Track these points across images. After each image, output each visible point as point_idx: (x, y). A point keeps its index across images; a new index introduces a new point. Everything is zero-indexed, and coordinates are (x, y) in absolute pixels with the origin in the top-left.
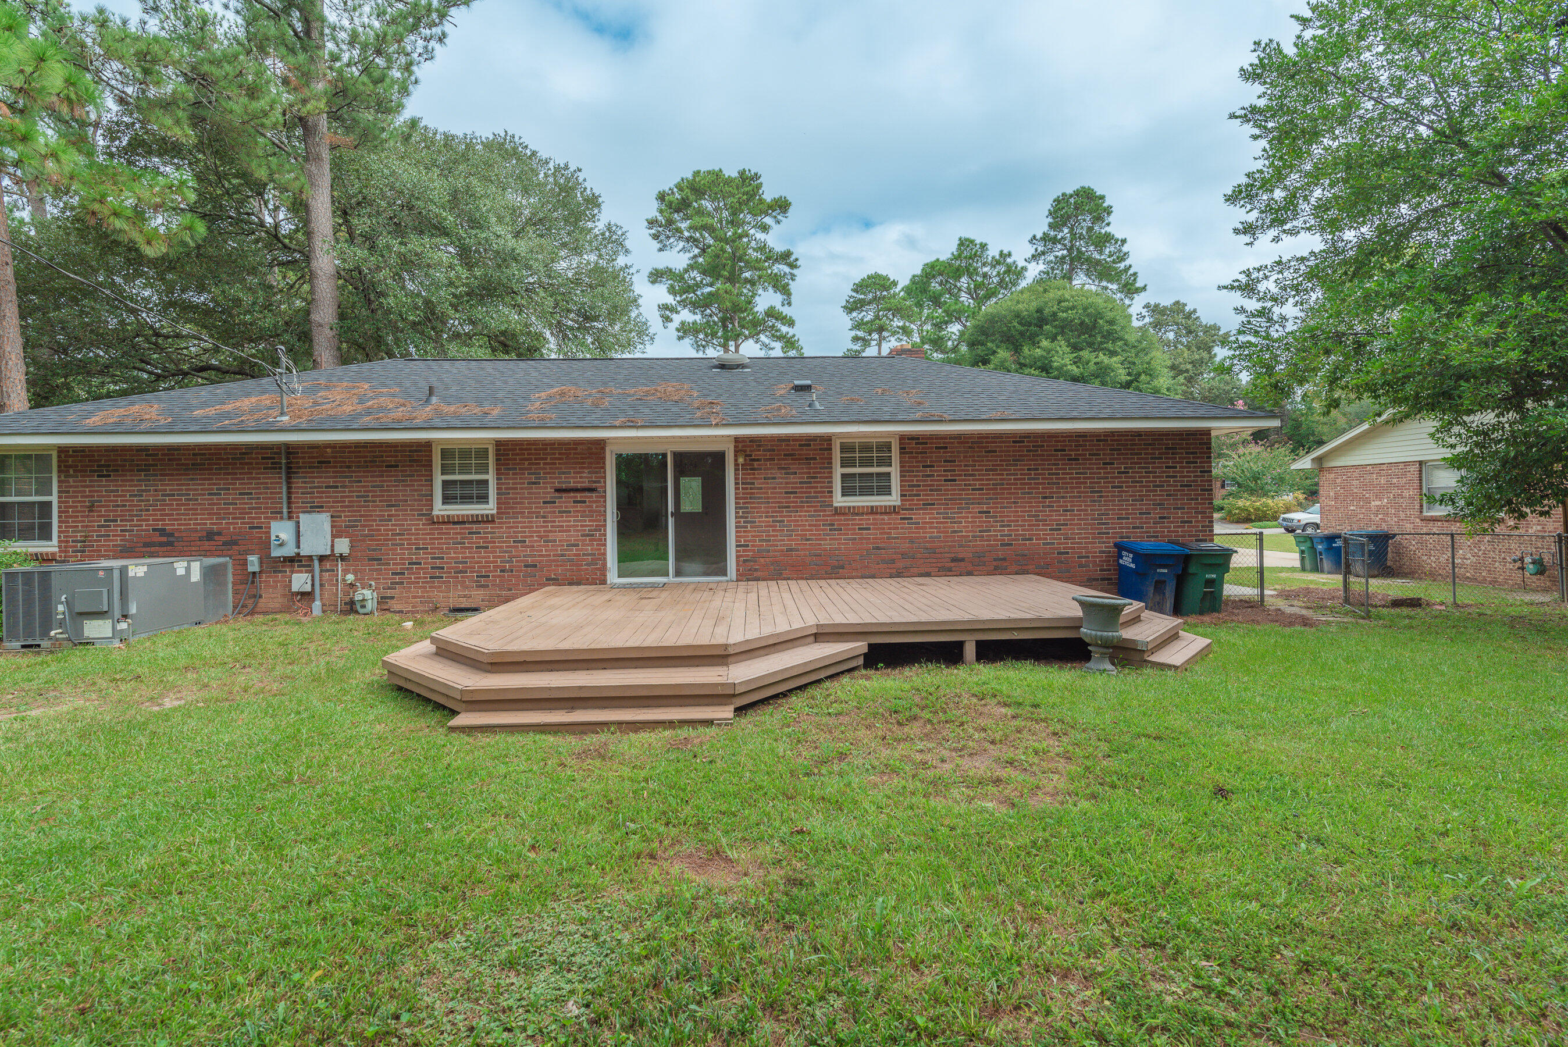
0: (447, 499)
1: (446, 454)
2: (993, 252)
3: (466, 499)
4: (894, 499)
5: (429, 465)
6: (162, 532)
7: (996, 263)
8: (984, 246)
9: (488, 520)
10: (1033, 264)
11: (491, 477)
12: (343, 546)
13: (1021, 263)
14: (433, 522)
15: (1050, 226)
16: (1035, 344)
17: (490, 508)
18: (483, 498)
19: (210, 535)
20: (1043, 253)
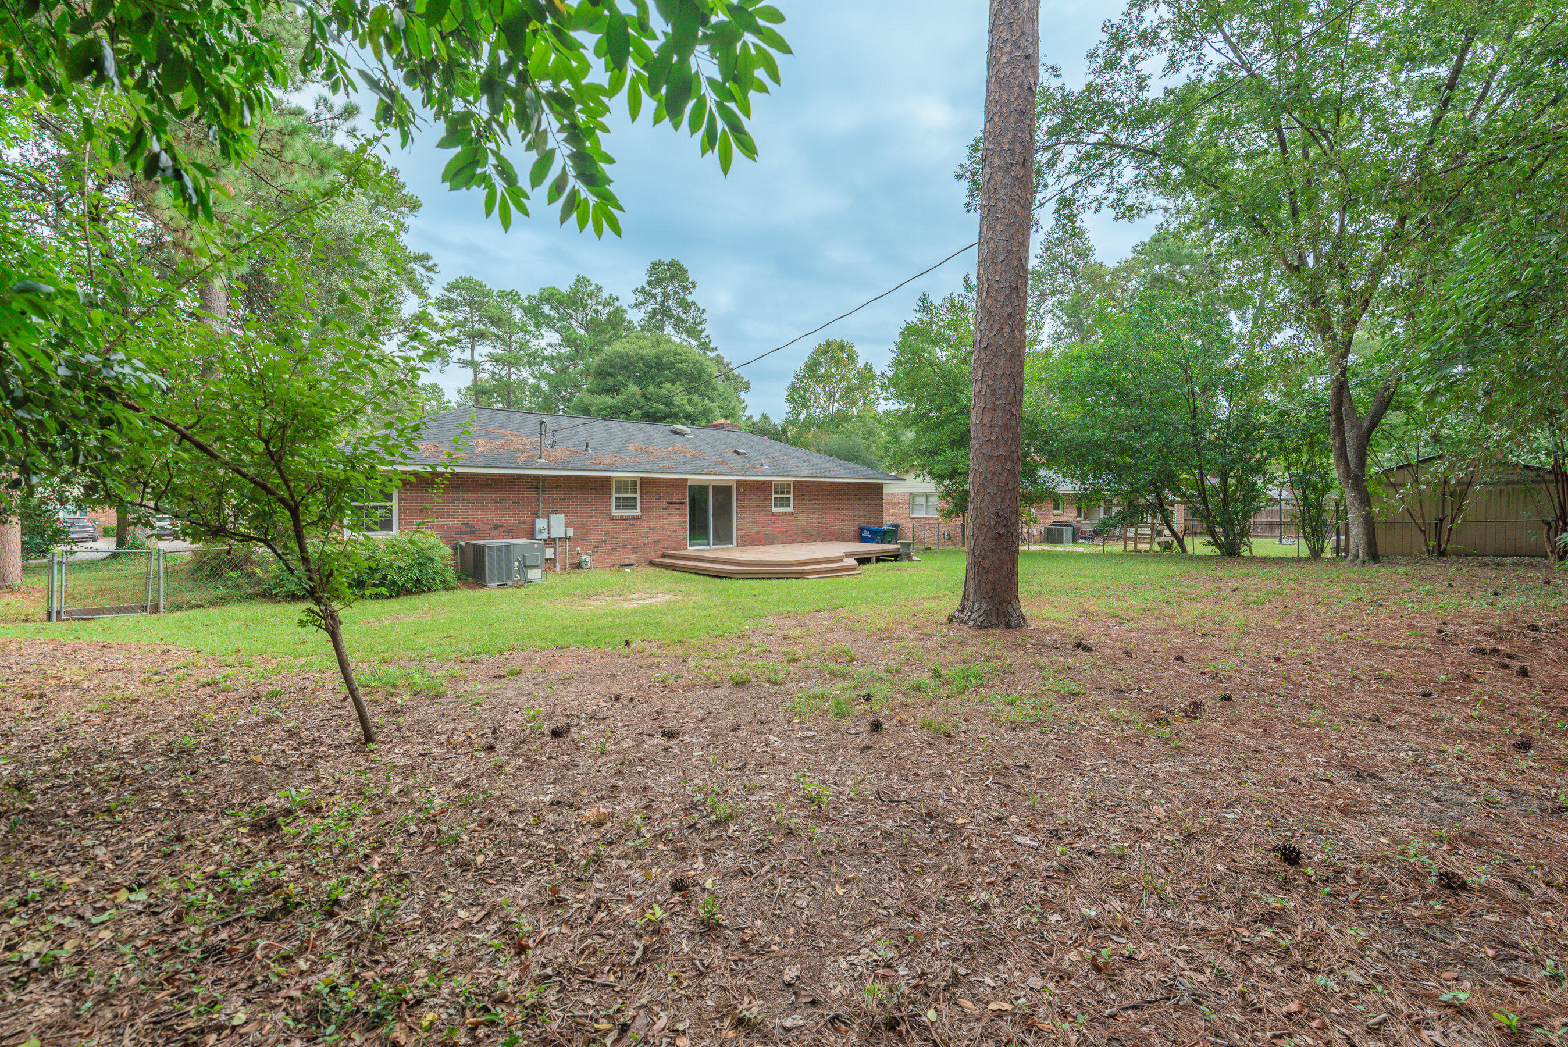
0: (618, 507)
1: (618, 483)
2: (605, 295)
3: (626, 507)
4: (790, 509)
5: (610, 489)
6: (467, 525)
7: (607, 304)
8: (599, 288)
9: (638, 518)
10: (635, 310)
11: (638, 496)
12: (571, 533)
13: (626, 307)
14: (613, 519)
15: (649, 283)
16: (659, 385)
17: (637, 512)
18: (634, 507)
19: (496, 527)
20: (642, 303)
